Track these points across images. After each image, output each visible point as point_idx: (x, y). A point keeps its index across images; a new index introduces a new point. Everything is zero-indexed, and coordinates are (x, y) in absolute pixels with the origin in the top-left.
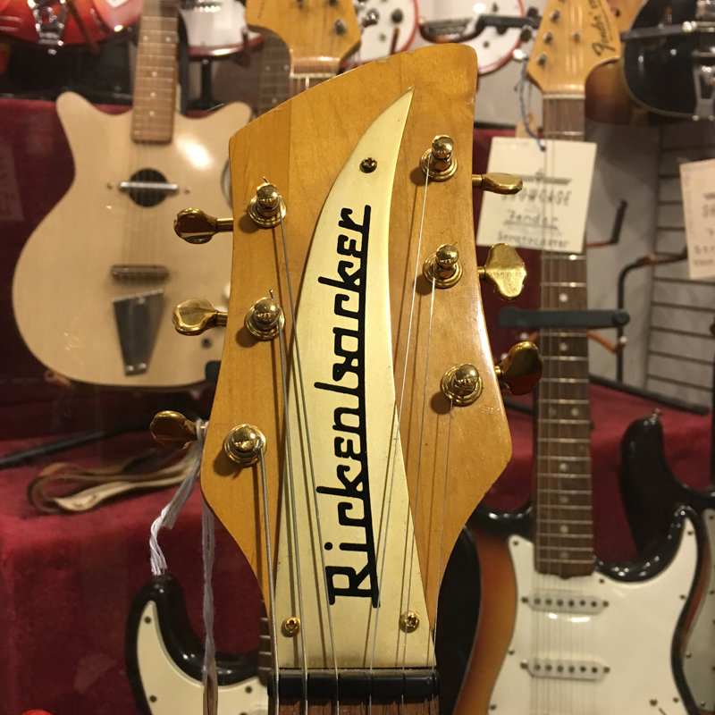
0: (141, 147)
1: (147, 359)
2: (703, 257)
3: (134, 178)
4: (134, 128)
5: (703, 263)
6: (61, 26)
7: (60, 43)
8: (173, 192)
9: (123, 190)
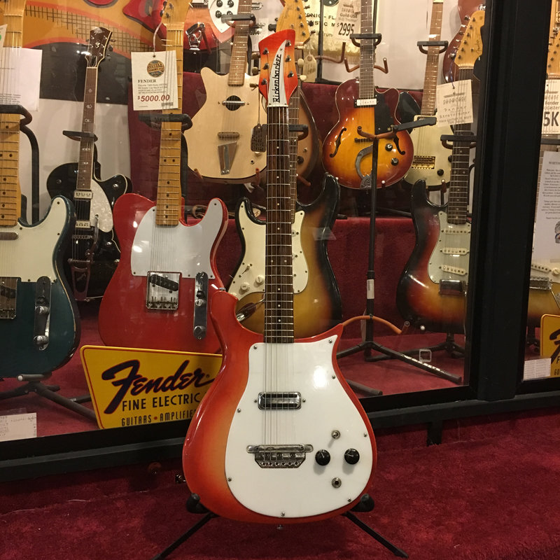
0: (232, 88)
1: (230, 168)
2: (442, 119)
3: (228, 100)
4: (229, 80)
5: (442, 121)
6: (199, 42)
7: (198, 49)
8: (243, 104)
9: (224, 104)
